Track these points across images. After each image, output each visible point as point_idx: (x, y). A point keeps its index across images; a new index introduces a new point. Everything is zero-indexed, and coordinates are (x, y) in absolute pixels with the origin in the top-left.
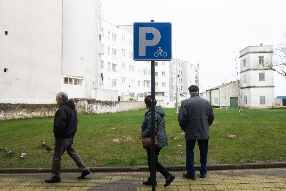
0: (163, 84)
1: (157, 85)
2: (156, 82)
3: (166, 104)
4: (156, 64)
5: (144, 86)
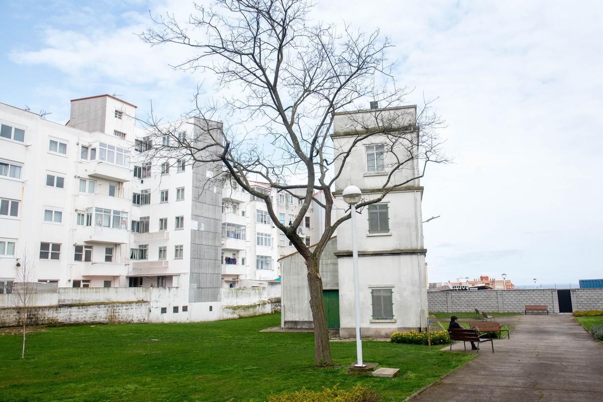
0: (179, 251)
1: (165, 257)
2: (162, 245)
3: (164, 310)
4: (165, 197)
5: (88, 259)
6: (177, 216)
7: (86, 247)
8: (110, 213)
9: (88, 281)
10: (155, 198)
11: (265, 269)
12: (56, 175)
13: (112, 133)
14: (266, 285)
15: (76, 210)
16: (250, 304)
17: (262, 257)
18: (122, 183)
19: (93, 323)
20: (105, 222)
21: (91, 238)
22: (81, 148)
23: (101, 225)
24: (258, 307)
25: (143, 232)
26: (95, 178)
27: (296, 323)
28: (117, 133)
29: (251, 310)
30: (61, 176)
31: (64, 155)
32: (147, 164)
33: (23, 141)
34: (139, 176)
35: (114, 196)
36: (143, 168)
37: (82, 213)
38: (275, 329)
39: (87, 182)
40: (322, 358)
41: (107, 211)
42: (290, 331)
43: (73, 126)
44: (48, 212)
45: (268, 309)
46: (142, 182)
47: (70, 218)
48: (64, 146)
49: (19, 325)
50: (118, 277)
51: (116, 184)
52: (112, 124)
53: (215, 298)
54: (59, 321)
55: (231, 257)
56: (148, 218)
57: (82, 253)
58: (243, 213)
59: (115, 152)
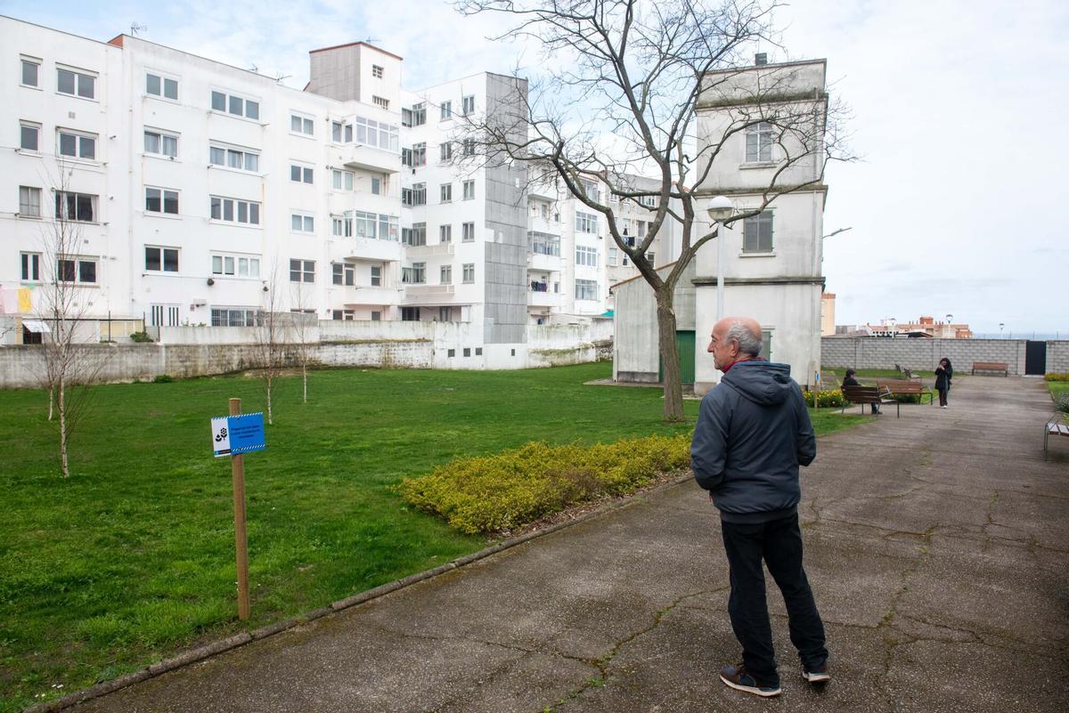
0: (468, 272)
1: (449, 280)
2: (446, 263)
3: (451, 353)
4: (446, 193)
5: (350, 282)
6: (465, 221)
7: (346, 265)
8: (375, 218)
9: (352, 312)
10: (433, 194)
11: (587, 299)
12: (303, 166)
13: (370, 101)
14: (589, 321)
15: (331, 215)
16: (566, 348)
17: (583, 282)
18: (389, 175)
19: (363, 367)
20: (369, 231)
21: (352, 252)
22: (331, 124)
23: (363, 235)
24: (577, 353)
25: (418, 245)
26: (353, 168)
27: (633, 374)
28: (377, 99)
29: (568, 355)
30: (309, 167)
31: (310, 136)
32: (419, 146)
33: (257, 118)
34: (410, 164)
35: (378, 193)
36: (415, 151)
37: (339, 218)
38: (605, 382)
39: (343, 174)
40: (672, 412)
41: (372, 216)
42: (625, 384)
43: (315, 92)
44: (296, 218)
45: (592, 356)
46: (414, 171)
47: (323, 225)
48: (309, 123)
49: (277, 366)
50: (388, 306)
51: (382, 176)
52: (369, 85)
53: (519, 338)
54: (323, 362)
55: (540, 281)
56: (424, 224)
57: (343, 273)
58: (557, 216)
59: (378, 129)
